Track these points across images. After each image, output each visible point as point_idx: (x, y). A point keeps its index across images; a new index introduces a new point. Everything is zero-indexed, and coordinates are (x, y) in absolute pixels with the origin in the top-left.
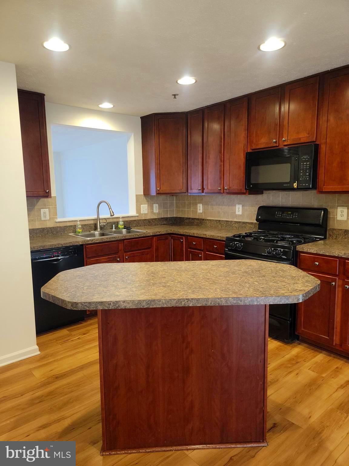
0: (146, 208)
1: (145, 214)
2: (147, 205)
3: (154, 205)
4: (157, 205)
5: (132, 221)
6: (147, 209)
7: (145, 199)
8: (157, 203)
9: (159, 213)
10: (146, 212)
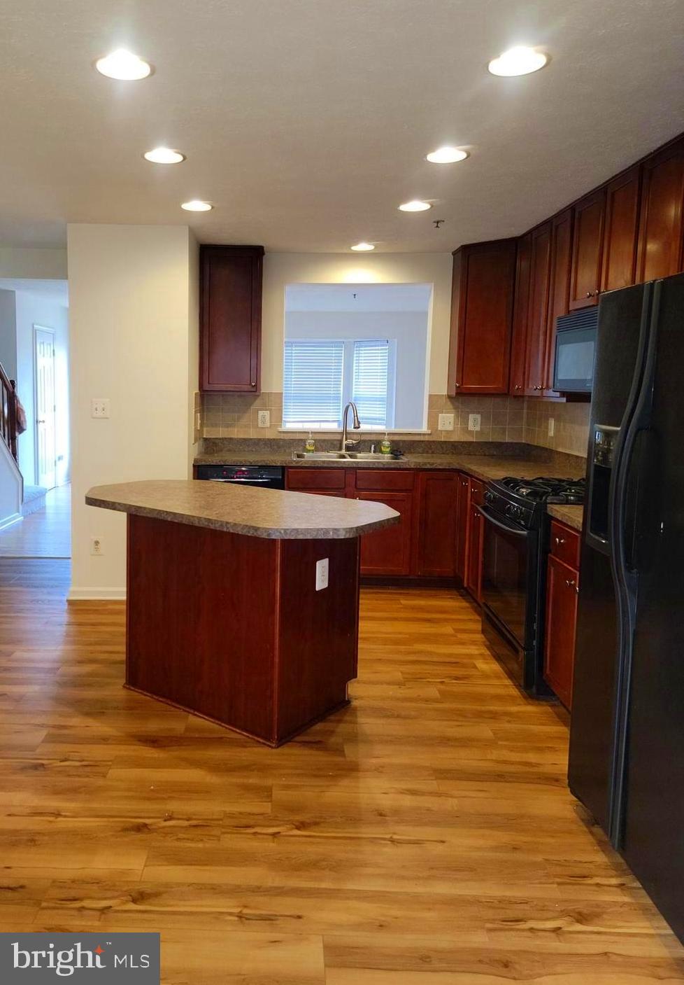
0: (452, 420)
1: (447, 432)
2: (453, 415)
3: (471, 417)
4: (478, 417)
5: (414, 442)
6: (452, 423)
7: (449, 403)
8: (478, 413)
9: (481, 433)
10: (451, 428)
